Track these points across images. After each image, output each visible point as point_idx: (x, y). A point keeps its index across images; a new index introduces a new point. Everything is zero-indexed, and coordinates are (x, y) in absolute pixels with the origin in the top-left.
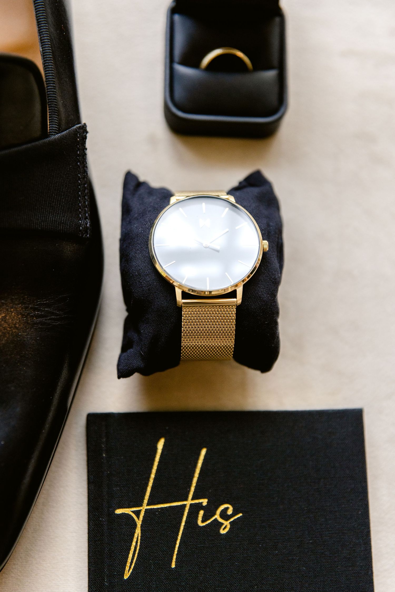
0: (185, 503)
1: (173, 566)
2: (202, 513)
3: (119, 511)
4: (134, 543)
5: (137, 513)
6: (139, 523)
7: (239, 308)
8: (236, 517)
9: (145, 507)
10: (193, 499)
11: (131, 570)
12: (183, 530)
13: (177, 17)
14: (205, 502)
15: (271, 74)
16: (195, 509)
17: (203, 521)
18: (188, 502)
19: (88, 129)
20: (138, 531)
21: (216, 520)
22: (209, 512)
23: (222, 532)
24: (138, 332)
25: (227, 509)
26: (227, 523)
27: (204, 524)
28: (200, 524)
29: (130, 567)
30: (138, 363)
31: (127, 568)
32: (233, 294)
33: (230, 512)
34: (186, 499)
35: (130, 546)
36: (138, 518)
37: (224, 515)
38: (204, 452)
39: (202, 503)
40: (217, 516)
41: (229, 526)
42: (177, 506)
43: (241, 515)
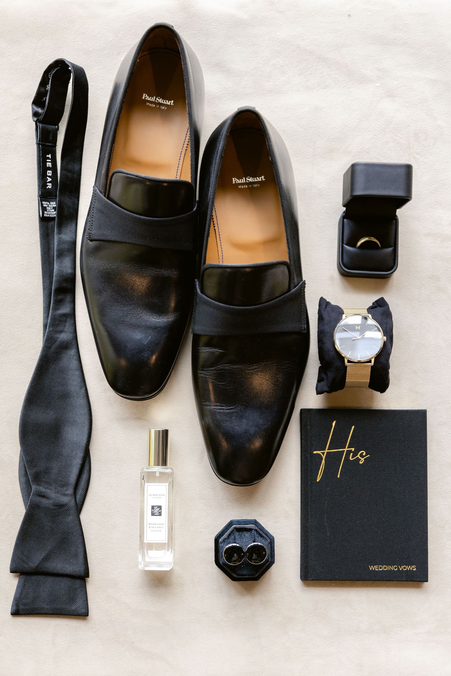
0: (344, 449)
1: (339, 477)
2: (352, 454)
3: (315, 452)
4: (321, 466)
5: (323, 453)
6: (324, 458)
7: (372, 367)
8: (367, 457)
9: (326, 451)
10: (348, 448)
11: (320, 478)
12: (343, 461)
13: (345, 220)
14: (353, 449)
15: (390, 249)
16: (349, 452)
17: (352, 458)
18: (346, 449)
19: (306, 282)
20: (323, 461)
21: (358, 457)
22: (355, 454)
23: (360, 463)
24: (327, 375)
25: (363, 453)
26: (363, 459)
27: (352, 459)
28: (351, 459)
29: (320, 476)
30: (326, 388)
31: (318, 477)
32: (370, 361)
33: (364, 454)
34: (345, 448)
35: (320, 467)
36: (324, 455)
37: (361, 455)
38: (353, 427)
39: (352, 450)
40: (358, 456)
41: (363, 460)
42: (341, 451)
43: (369, 456)
